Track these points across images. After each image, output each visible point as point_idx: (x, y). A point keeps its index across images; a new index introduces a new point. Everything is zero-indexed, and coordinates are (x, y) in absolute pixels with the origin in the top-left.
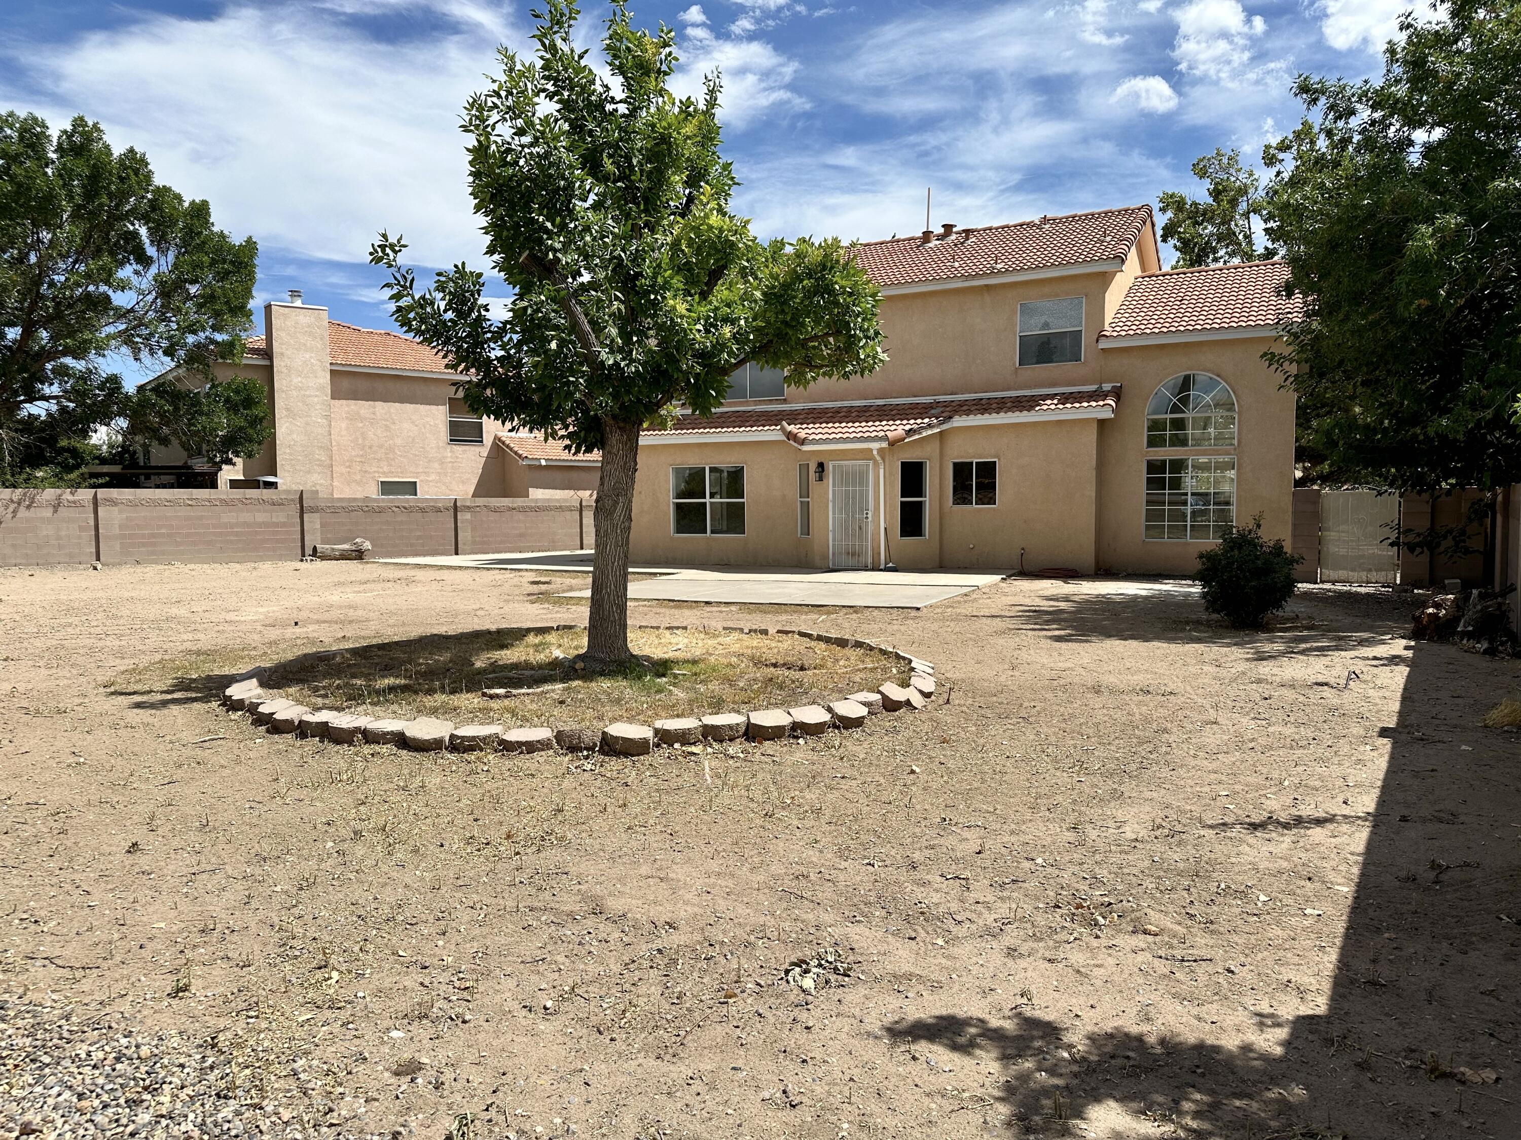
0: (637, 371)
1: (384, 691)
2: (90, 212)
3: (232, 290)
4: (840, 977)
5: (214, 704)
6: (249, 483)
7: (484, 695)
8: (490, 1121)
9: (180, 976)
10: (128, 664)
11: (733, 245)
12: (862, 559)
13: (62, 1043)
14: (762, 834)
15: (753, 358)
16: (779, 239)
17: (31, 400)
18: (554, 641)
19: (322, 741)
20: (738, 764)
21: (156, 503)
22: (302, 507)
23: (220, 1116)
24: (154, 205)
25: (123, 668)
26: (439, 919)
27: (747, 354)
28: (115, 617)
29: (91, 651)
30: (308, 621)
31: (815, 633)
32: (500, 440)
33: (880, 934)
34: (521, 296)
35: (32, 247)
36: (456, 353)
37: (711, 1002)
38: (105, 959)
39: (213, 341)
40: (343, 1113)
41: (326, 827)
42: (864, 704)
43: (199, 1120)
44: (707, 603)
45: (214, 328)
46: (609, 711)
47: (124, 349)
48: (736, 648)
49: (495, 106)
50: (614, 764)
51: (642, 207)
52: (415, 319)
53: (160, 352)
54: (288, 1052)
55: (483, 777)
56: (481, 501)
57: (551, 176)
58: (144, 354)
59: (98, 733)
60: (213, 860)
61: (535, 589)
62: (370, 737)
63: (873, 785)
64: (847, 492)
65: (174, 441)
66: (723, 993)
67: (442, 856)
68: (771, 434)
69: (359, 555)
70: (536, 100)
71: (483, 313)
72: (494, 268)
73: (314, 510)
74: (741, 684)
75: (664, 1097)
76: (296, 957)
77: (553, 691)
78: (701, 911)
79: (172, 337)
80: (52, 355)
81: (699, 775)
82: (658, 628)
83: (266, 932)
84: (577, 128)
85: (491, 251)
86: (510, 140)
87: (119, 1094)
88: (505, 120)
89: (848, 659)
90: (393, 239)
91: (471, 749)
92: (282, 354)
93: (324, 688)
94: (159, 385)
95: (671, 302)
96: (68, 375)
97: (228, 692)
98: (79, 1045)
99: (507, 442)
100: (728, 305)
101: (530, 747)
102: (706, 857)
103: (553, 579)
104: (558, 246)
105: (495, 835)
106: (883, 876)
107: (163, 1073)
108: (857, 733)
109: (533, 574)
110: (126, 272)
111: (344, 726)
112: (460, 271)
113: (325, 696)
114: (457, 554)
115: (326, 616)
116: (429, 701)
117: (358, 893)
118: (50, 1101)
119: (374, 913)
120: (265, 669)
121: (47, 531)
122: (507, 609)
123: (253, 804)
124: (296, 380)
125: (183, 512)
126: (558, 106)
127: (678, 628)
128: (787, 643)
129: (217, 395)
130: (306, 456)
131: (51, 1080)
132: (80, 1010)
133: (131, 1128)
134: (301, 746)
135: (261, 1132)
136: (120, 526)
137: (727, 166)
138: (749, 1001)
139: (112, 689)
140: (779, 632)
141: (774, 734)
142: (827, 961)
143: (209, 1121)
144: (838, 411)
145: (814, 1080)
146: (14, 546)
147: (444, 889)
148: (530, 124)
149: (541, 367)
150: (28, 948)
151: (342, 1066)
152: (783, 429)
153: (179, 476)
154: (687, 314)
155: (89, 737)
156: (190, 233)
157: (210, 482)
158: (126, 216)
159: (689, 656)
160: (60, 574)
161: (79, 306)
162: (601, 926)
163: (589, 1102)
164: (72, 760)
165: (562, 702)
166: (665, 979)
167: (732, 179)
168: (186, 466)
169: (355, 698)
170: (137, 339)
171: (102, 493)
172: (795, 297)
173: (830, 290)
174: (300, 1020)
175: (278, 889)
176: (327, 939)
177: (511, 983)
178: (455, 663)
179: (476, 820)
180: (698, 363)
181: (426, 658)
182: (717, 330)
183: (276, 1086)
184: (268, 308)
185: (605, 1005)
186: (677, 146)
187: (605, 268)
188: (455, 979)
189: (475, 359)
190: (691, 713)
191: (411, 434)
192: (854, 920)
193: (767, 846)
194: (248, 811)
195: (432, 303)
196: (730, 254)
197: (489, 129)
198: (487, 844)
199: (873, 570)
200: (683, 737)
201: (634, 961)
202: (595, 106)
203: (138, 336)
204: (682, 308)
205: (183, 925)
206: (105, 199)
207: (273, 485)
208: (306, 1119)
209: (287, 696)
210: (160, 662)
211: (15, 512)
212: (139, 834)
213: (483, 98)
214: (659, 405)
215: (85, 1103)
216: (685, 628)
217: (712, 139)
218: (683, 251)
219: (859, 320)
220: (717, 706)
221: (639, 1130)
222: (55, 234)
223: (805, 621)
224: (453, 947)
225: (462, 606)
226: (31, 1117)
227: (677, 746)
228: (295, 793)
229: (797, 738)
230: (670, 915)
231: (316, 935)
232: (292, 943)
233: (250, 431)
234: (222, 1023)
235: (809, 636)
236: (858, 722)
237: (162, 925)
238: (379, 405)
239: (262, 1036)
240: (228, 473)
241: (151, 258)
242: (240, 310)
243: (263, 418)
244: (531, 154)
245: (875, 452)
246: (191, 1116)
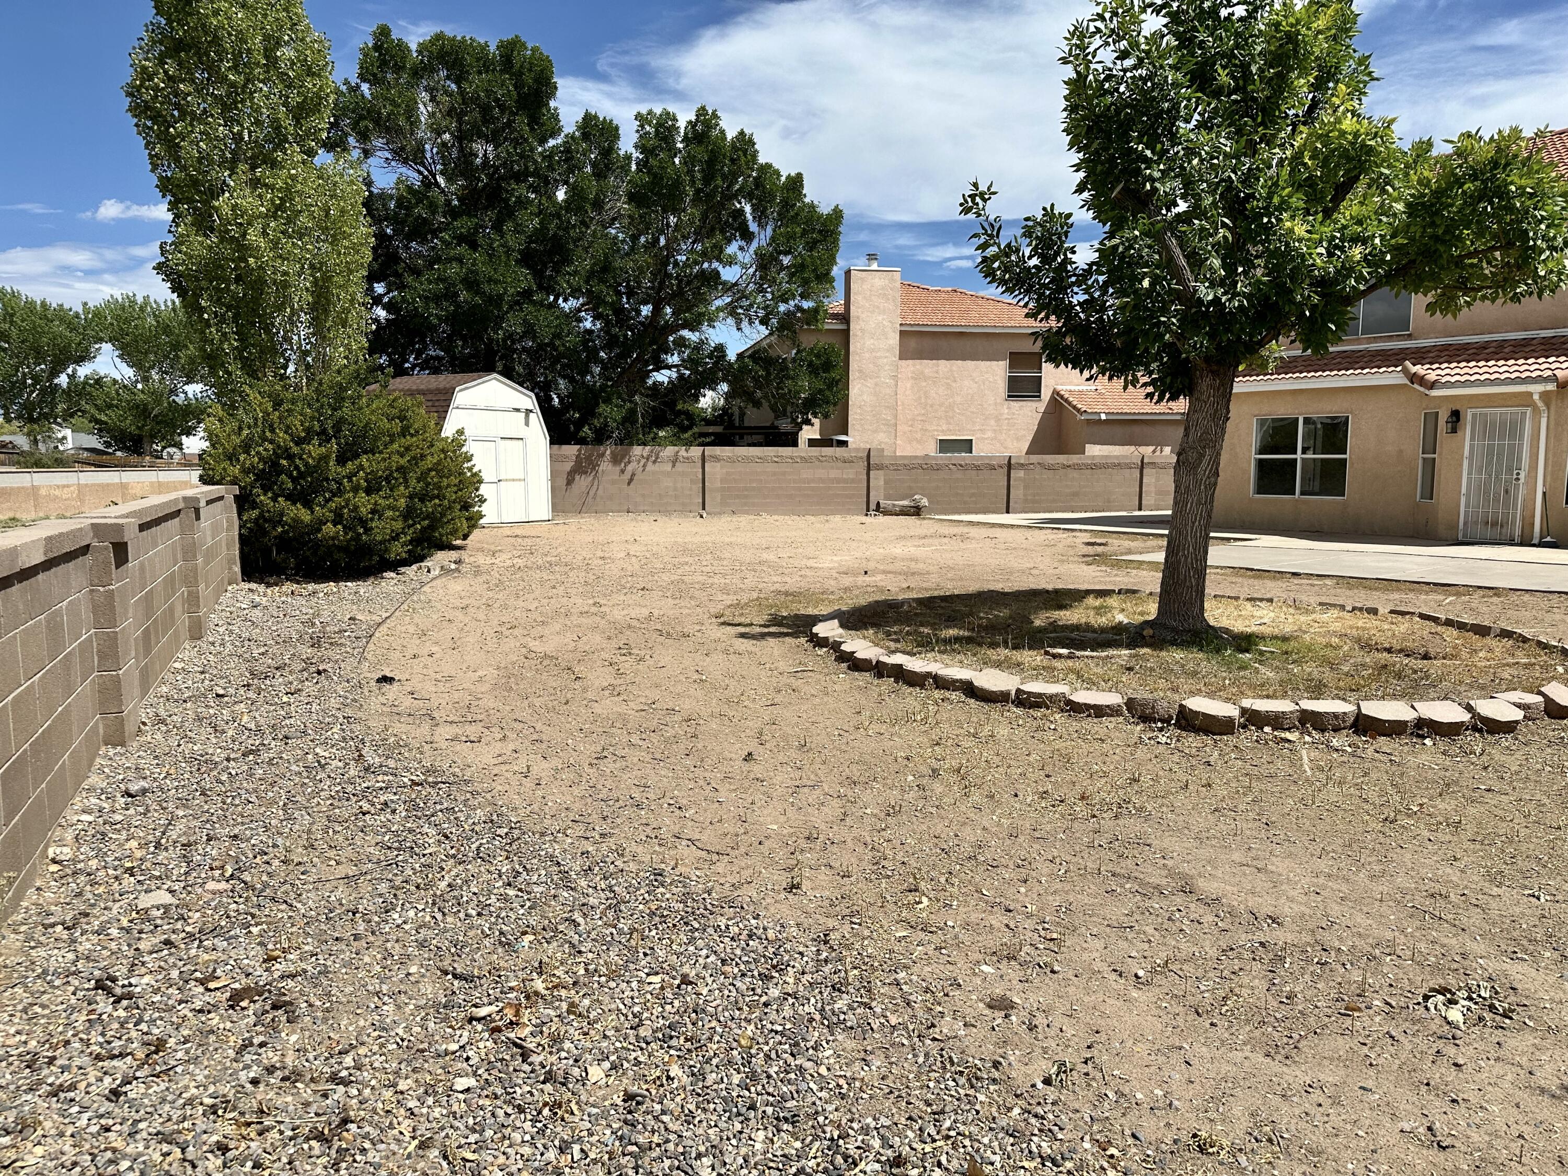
0: (1241, 306)
1: (950, 640)
2: (707, 195)
3: (819, 258)
4: (1498, 1018)
5: (803, 640)
6: (823, 442)
7: (1047, 653)
8: (1087, 1074)
9: (793, 874)
10: (730, 600)
11: (1370, 150)
12: (1507, 531)
13: (706, 913)
14: (1382, 840)
15: (1387, 284)
16: (1425, 139)
17: (657, 369)
18: (1115, 604)
19: (896, 682)
20: (1342, 759)
21: (748, 459)
22: (869, 464)
23: (836, 1006)
24: (758, 182)
25: (729, 603)
26: (1019, 867)
27: (1380, 279)
28: (720, 559)
29: (704, 587)
30: (876, 571)
31: (1443, 617)
32: (1058, 394)
33: (1551, 979)
34: (1111, 235)
35: (661, 232)
36: (1037, 300)
37: (1329, 1011)
38: (732, 848)
39: (799, 308)
40: (945, 1031)
41: (906, 762)
42: (1519, 706)
43: (819, 1005)
44: (1295, 574)
45: (803, 296)
46: (1185, 684)
47: (730, 321)
48: (1337, 626)
49: (1098, 30)
50: (1192, 741)
51: (1259, 120)
52: (999, 268)
53: (757, 322)
54: (889, 962)
55: (1050, 735)
56: (1035, 458)
57: (1154, 98)
58: (745, 324)
59: (714, 656)
60: (812, 777)
61: (1091, 550)
62: (941, 683)
63: (1533, 805)
64: (1490, 447)
65: (765, 404)
66: (1343, 1004)
67: (1017, 806)
68: (1390, 376)
69: (916, 511)
70: (1143, 17)
71: (1069, 256)
72: (1082, 207)
73: (880, 467)
74: (1345, 669)
75: (1278, 1099)
76: (888, 877)
77: (1120, 656)
78: (1307, 911)
79: (768, 306)
80: (675, 328)
81: (1295, 763)
82: (1237, 598)
83: (860, 849)
84: (1186, 41)
85: (1080, 189)
86: (1111, 66)
87: (753, 967)
88: (1107, 44)
89: (1490, 650)
90: (983, 188)
91: (1037, 706)
92: (858, 317)
93: (895, 633)
94: (755, 353)
95: (1288, 224)
96: (685, 346)
97: (815, 630)
98: (719, 918)
99: (1066, 396)
100: (1360, 223)
101: (1099, 711)
102: (1312, 855)
103: (1110, 541)
104: (1157, 175)
105: (1072, 795)
106: (1553, 912)
107: (786, 958)
108: (1506, 741)
109: (1088, 535)
110: (732, 249)
111: (917, 670)
112: (1049, 213)
113: (897, 641)
114: (1008, 512)
115: (890, 567)
116: (992, 654)
117: (939, 828)
118: (701, 961)
119: (956, 849)
120: (844, 612)
121: (667, 483)
122: (1063, 569)
123: (842, 732)
124: (869, 343)
125: (770, 468)
126: (1166, 20)
127: (1261, 600)
128: (1403, 626)
129: (802, 360)
130: (874, 416)
131: (700, 943)
132: (718, 888)
133: (764, 999)
134: (878, 685)
135: (872, 1029)
136: (721, 481)
137: (1363, 61)
138: (1377, 1019)
139: (722, 620)
140: (1392, 612)
141: (1394, 729)
142: (1479, 996)
143: (827, 1008)
144: (1485, 346)
145: (1468, 1125)
146: (643, 496)
147: (1021, 839)
148: (1135, 45)
149: (1129, 308)
150: (676, 829)
151: (939, 987)
152: (1405, 371)
153: (767, 435)
154: (1307, 236)
155: (708, 659)
156: (787, 205)
157: (792, 441)
158: (735, 196)
159: (1276, 631)
160: (676, 520)
161: (696, 283)
162: (1192, 906)
163: (1192, 1082)
164: (696, 676)
165: (1130, 669)
166: (1271, 975)
167: (1370, 74)
168: (773, 427)
169: (924, 645)
170: (740, 311)
171: (709, 450)
172: (1452, 205)
173: (1502, 192)
174: (898, 935)
175: (868, 811)
176: (915, 865)
177: (1099, 944)
178: (1014, 619)
179: (1048, 776)
180: (1315, 292)
181: (986, 613)
182: (1343, 252)
183: (882, 991)
184: (848, 273)
185: (1203, 988)
186: (1306, 44)
187: (1213, 192)
188: (1040, 928)
189: (1057, 306)
190: (1284, 696)
191: (970, 391)
192: (1514, 956)
193: (1389, 855)
194: (837, 738)
195: (1017, 250)
196: (1366, 161)
197: (1090, 57)
198: (1062, 801)
199: (1522, 544)
200: (1276, 721)
201: (1232, 949)
202: (1208, 13)
203: (741, 307)
204: (1300, 230)
205: (792, 830)
206: (719, 182)
207: (844, 444)
208: (911, 1027)
209: (864, 638)
210: (757, 600)
211: (644, 466)
212: (752, 746)
213: (1085, 23)
214: (1262, 344)
215: (727, 969)
216: (1270, 600)
217: (1348, 30)
218: (1305, 164)
219: (1543, 227)
220: (1317, 690)
221: (1251, 1125)
222: (679, 218)
223: (1425, 602)
224: (1035, 896)
225: (1016, 565)
226: (688, 971)
227: (1267, 729)
228: (875, 727)
229: (1424, 737)
230: (1272, 909)
231: (906, 860)
232: (884, 863)
233: (827, 393)
234: (831, 923)
235: (1435, 620)
236: (1509, 727)
237: (775, 827)
238: (942, 363)
239: (866, 942)
240: (808, 433)
241: (753, 233)
242: (825, 278)
243: (839, 380)
244: (1133, 77)
245: (1536, 397)
246: (813, 1001)
